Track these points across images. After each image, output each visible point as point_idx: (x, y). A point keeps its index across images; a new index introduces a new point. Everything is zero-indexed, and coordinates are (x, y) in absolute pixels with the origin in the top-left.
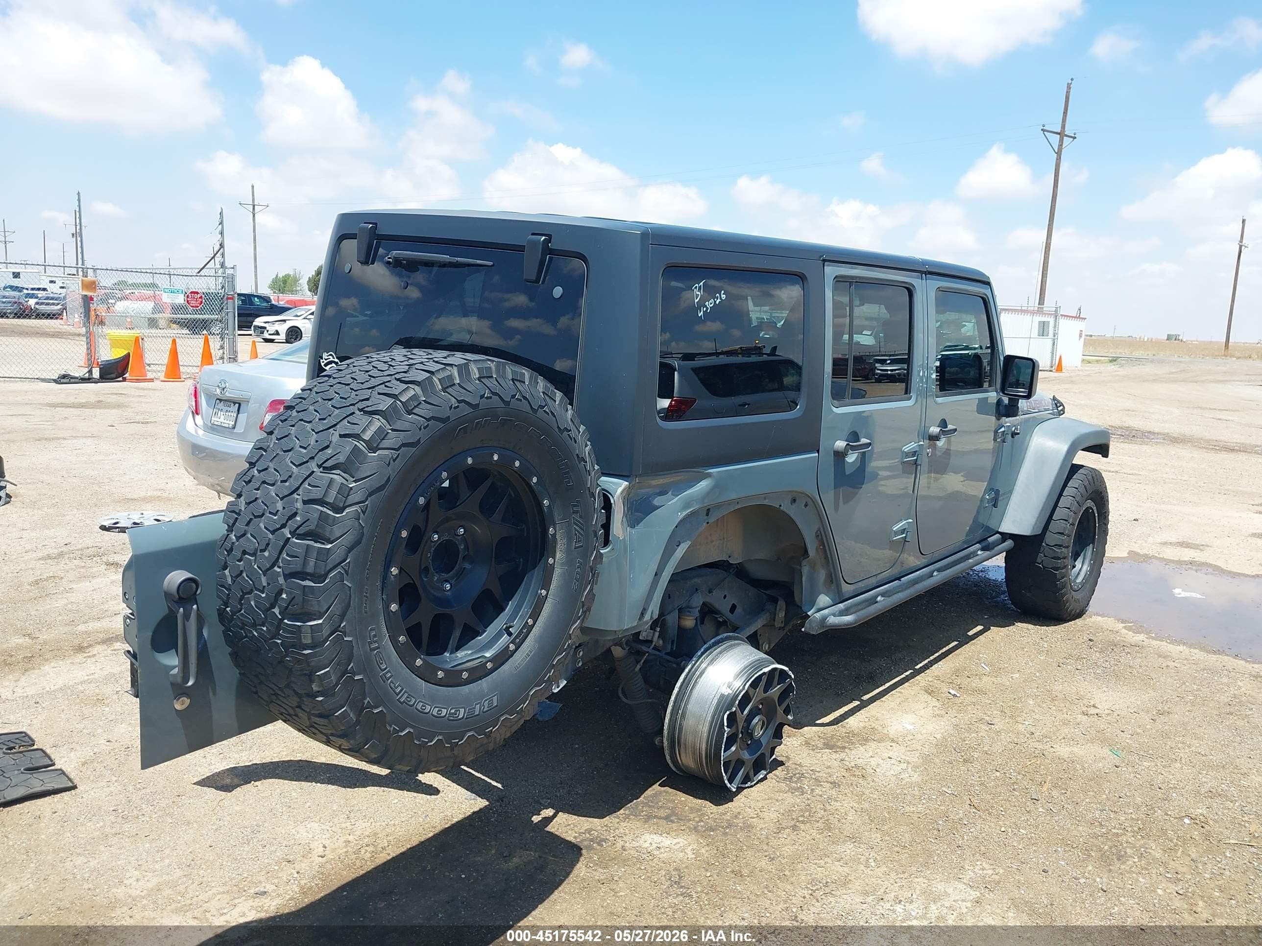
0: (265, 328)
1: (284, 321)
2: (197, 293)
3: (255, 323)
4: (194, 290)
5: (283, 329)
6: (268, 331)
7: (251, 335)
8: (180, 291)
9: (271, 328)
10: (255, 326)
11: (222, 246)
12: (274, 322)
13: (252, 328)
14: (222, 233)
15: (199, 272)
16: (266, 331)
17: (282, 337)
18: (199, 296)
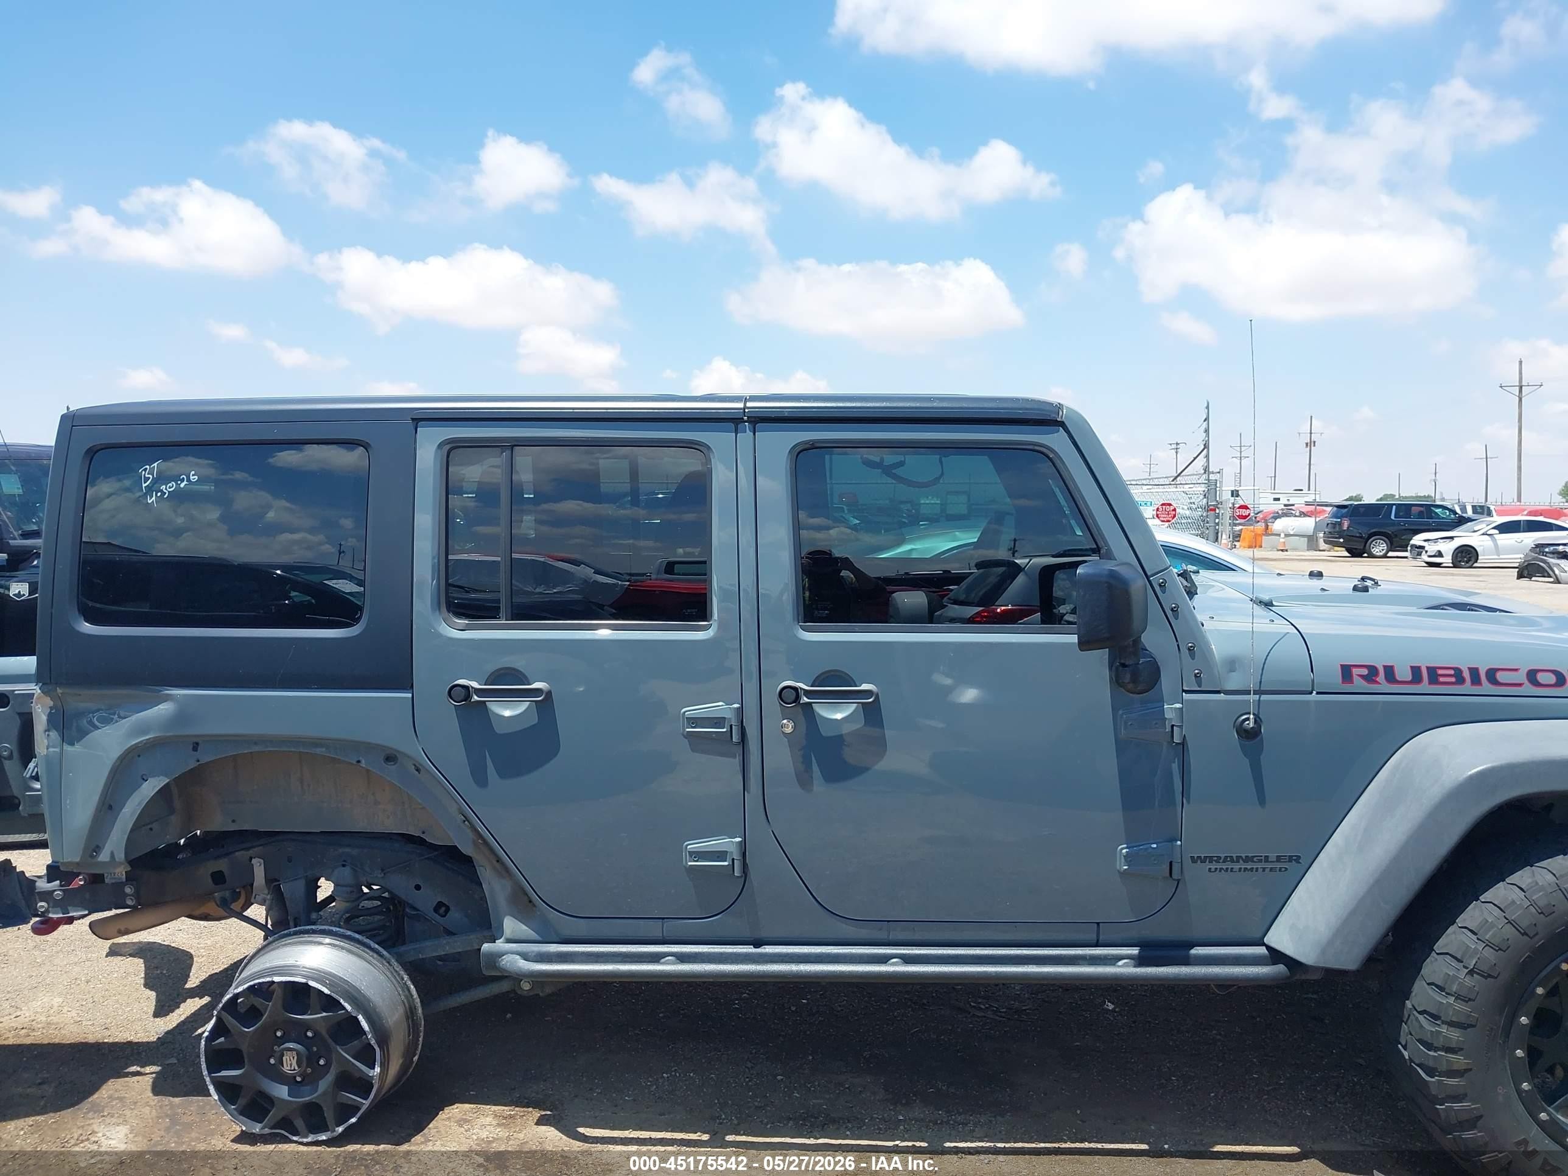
0: (1423, 547)
1: (1452, 538)
2: (1170, 505)
3: (1412, 542)
4: (1166, 502)
5: (1448, 549)
6: (1426, 552)
7: (1406, 557)
8: (1149, 504)
9: (1431, 548)
10: (1412, 546)
11: (1206, 446)
12: (1436, 540)
13: (1409, 548)
14: (1207, 431)
15: (1173, 481)
16: (1424, 552)
17: (1447, 559)
18: (1172, 508)
